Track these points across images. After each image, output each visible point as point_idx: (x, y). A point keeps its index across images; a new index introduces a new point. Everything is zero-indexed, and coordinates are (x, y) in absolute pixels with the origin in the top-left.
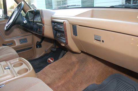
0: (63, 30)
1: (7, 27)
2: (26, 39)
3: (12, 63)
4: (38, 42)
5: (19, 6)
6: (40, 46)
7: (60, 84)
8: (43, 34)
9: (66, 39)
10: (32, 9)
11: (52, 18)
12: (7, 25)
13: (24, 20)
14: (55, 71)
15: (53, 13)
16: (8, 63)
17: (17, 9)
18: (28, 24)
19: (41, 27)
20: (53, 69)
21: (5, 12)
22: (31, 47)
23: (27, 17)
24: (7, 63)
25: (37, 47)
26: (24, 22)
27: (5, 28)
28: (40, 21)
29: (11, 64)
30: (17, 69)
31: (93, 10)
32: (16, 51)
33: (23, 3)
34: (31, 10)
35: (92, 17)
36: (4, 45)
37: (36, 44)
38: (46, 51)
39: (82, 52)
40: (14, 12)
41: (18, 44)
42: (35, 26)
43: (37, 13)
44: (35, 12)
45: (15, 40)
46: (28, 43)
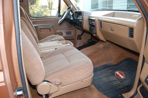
0: (94, 25)
1: (60, 22)
2: (70, 32)
3: (62, 42)
4: (79, 35)
5: (69, 8)
6: (80, 39)
9: (96, 30)
10: (78, 11)
11: (89, 17)
12: (60, 21)
13: (71, 18)
15: (90, 14)
16: (60, 42)
17: (67, 10)
18: (73, 20)
19: (81, 23)
21: (59, 12)
22: (73, 39)
23: (73, 15)
25: (78, 39)
26: (71, 19)
27: (59, 22)
28: (81, 19)
30: (64, 45)
31: (114, 12)
33: (72, 6)
34: (76, 11)
35: (113, 16)
37: (77, 37)
38: (84, 43)
39: (107, 41)
40: (65, 12)
41: (64, 35)
42: (78, 22)
43: (80, 13)
44: (79, 13)
45: (63, 32)
46: (71, 35)
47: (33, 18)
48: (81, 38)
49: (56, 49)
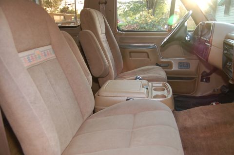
2: (188, 64)
3: (154, 85)
4: (204, 72)
6: (208, 80)
7: (202, 135)
8: (207, 60)
11: (227, 37)
14: (204, 117)
16: (150, 84)
18: (191, 42)
20: (204, 113)
22: (193, 78)
24: (148, 83)
25: (202, 80)
26: (187, 38)
28: (208, 40)
29: (152, 86)
30: (155, 93)
32: (167, 77)
36: (157, 65)
37: (201, 75)
38: (214, 91)
41: (175, 68)
46: (190, 70)
47: (122, 32)
48: (210, 78)
49: (127, 100)
